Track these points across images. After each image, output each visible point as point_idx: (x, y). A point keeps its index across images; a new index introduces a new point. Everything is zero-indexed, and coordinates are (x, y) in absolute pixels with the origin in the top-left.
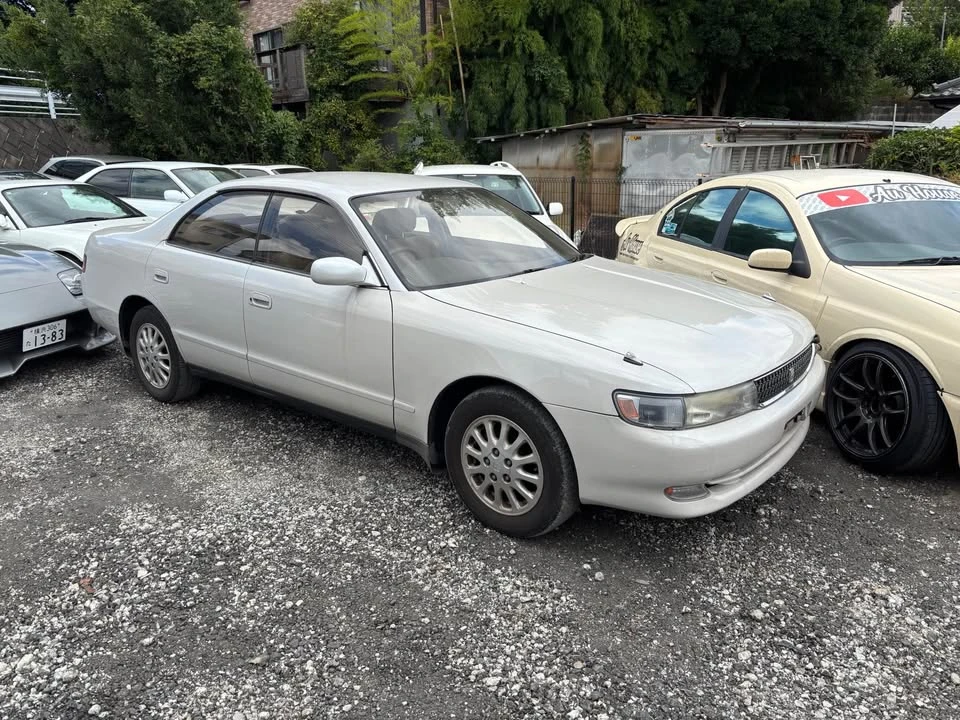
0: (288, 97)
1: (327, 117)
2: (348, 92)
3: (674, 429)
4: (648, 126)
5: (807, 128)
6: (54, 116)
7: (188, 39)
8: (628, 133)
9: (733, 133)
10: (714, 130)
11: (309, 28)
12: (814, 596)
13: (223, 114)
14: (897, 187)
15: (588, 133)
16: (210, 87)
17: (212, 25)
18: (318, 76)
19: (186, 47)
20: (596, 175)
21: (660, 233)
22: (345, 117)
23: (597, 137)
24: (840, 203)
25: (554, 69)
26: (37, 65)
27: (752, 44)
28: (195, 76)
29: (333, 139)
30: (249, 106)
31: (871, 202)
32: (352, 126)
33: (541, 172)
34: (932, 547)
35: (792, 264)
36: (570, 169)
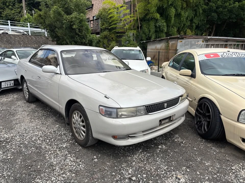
0: (96, 31)
1: (104, 36)
2: (110, 30)
3: (114, 118)
4: (184, 38)
5: (231, 39)
6: (46, 36)
7: (71, 16)
8: (179, 40)
9: (207, 40)
10: (202, 39)
11: (101, 14)
12: (157, 175)
13: (78, 35)
14: (231, 53)
15: (169, 40)
16: (76, 28)
17: (77, 13)
18: (103, 26)
19: (70, 18)
20: (170, 51)
21: (169, 66)
22: (109, 36)
23: (171, 41)
24: (211, 57)
25: (162, 23)
26: (41, 23)
27: (221, 17)
28: (73, 25)
29: (106, 41)
30: (85, 33)
31: (220, 57)
32: (111, 38)
33: (157, 50)
34: (207, 165)
35: (192, 74)
36: (164, 50)
